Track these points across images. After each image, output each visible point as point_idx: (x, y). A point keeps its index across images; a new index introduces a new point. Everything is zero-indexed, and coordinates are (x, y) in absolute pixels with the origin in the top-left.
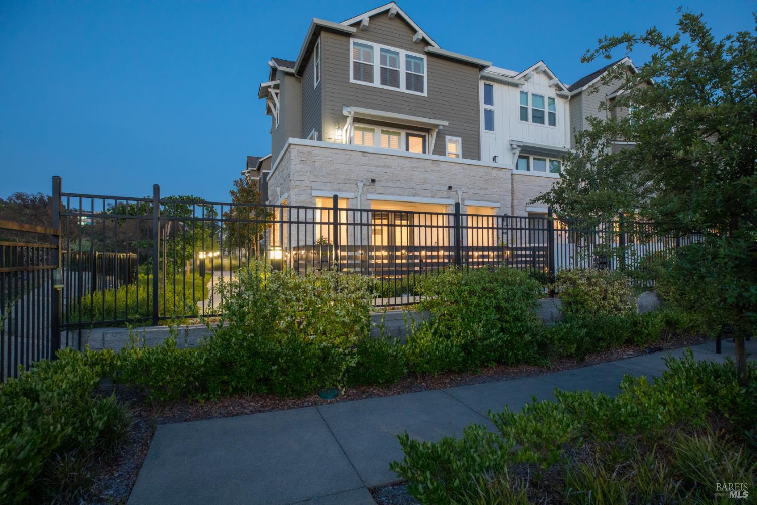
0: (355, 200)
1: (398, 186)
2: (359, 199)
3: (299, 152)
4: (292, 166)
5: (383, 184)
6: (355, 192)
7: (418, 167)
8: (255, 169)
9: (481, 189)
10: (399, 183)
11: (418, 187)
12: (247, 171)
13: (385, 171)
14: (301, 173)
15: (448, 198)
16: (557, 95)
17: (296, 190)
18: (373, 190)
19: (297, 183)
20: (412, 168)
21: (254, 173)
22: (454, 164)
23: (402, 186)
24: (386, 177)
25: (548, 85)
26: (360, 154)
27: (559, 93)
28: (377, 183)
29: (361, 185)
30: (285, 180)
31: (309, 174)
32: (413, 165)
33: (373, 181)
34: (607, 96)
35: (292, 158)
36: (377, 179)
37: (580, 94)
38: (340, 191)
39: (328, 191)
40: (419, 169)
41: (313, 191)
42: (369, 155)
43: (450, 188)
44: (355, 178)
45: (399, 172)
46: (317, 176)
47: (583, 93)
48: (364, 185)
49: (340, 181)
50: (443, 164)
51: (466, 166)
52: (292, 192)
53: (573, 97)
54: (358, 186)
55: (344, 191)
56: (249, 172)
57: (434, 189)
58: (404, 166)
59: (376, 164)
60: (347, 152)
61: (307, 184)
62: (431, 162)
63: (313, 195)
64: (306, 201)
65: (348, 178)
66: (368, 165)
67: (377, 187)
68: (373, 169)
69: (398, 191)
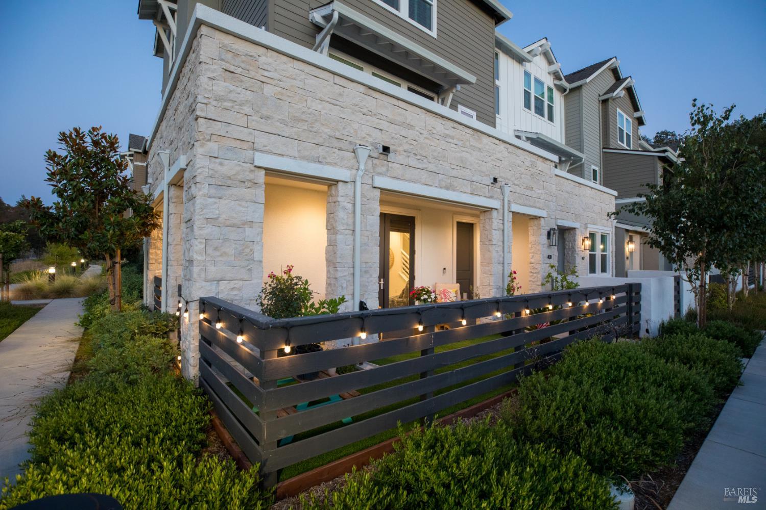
0: (350, 186)
1: (424, 166)
2: (358, 184)
3: (223, 47)
4: (203, 80)
5: (401, 159)
6: (350, 168)
7: (453, 138)
8: (140, 151)
9: (527, 188)
10: (425, 161)
11: (454, 173)
12: (128, 153)
13: (403, 133)
14: (227, 104)
15: (491, 197)
16: (555, 85)
17: (213, 146)
18: (384, 169)
19: (217, 128)
20: (446, 136)
21: (139, 156)
22: (497, 142)
23: (432, 167)
24: (406, 147)
25: (547, 71)
26: (362, 89)
27: (557, 82)
28: (391, 156)
29: (363, 154)
30: (180, 129)
31: (247, 109)
32: (447, 132)
33: (386, 149)
34: (599, 96)
35: (202, 59)
36: (392, 148)
38: (320, 162)
39: (294, 157)
40: (455, 141)
41: (257, 154)
42: (378, 95)
43: (495, 180)
44: (350, 139)
45: (427, 141)
46: (268, 118)
47: (583, 87)
48: (370, 156)
49: (320, 141)
50: (486, 140)
52: (199, 150)
53: (572, 90)
54: (356, 157)
55: (328, 163)
56: (130, 155)
57: (474, 179)
58: (434, 131)
59: (390, 116)
60: (338, 80)
61: (243, 134)
62: (469, 131)
63: (257, 164)
64: (240, 177)
65: (338, 135)
66: (375, 115)
67: (390, 164)
68: (384, 125)
69: (424, 175)
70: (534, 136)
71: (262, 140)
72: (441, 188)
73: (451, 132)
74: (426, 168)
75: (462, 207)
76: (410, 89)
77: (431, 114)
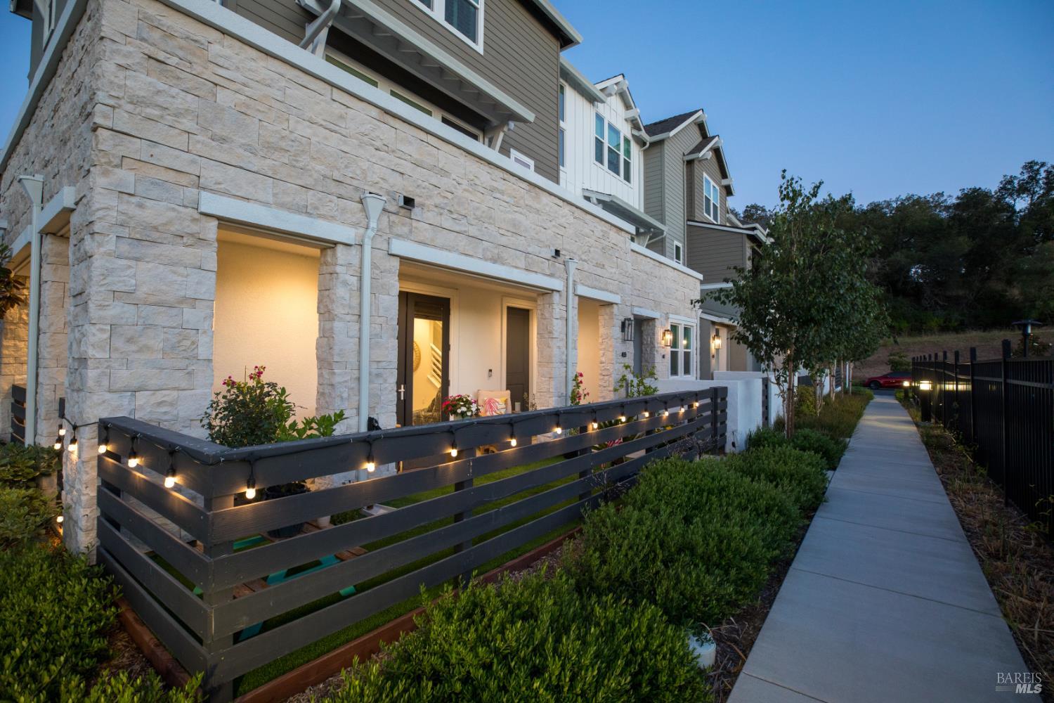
0: (354, 251)
1: (463, 229)
2: (367, 249)
3: (145, 19)
4: (108, 67)
5: (430, 216)
6: (355, 225)
7: (502, 193)
9: (597, 265)
10: (464, 221)
11: (503, 240)
13: (434, 181)
15: (551, 275)
16: (633, 135)
17: (125, 176)
18: (406, 229)
19: (133, 147)
20: (493, 190)
22: (560, 203)
23: (473, 231)
24: (438, 200)
25: (624, 117)
26: (375, 112)
27: (636, 133)
28: (416, 211)
29: (375, 206)
31: (187, 124)
32: (495, 184)
33: (409, 202)
34: (684, 155)
35: (106, 32)
36: (417, 200)
37: (661, 142)
38: (309, 214)
39: (266, 204)
40: (505, 198)
41: (205, 195)
42: (398, 124)
43: (557, 253)
44: (355, 183)
45: (466, 194)
46: (223, 140)
47: (666, 142)
48: (385, 210)
49: (308, 181)
50: (545, 198)
51: (578, 212)
52: (99, 180)
53: (653, 144)
54: (364, 210)
55: (320, 216)
57: (530, 250)
58: (478, 182)
59: (416, 156)
60: (337, 95)
61: (182, 161)
62: (524, 185)
63: (203, 209)
64: (174, 228)
65: (337, 175)
66: (393, 151)
67: (415, 224)
68: (406, 167)
69: (462, 242)
70: (607, 199)
71: (211, 174)
72: (486, 260)
73: (500, 185)
74: (465, 231)
75: (514, 287)
76: (445, 121)
77: (473, 158)
